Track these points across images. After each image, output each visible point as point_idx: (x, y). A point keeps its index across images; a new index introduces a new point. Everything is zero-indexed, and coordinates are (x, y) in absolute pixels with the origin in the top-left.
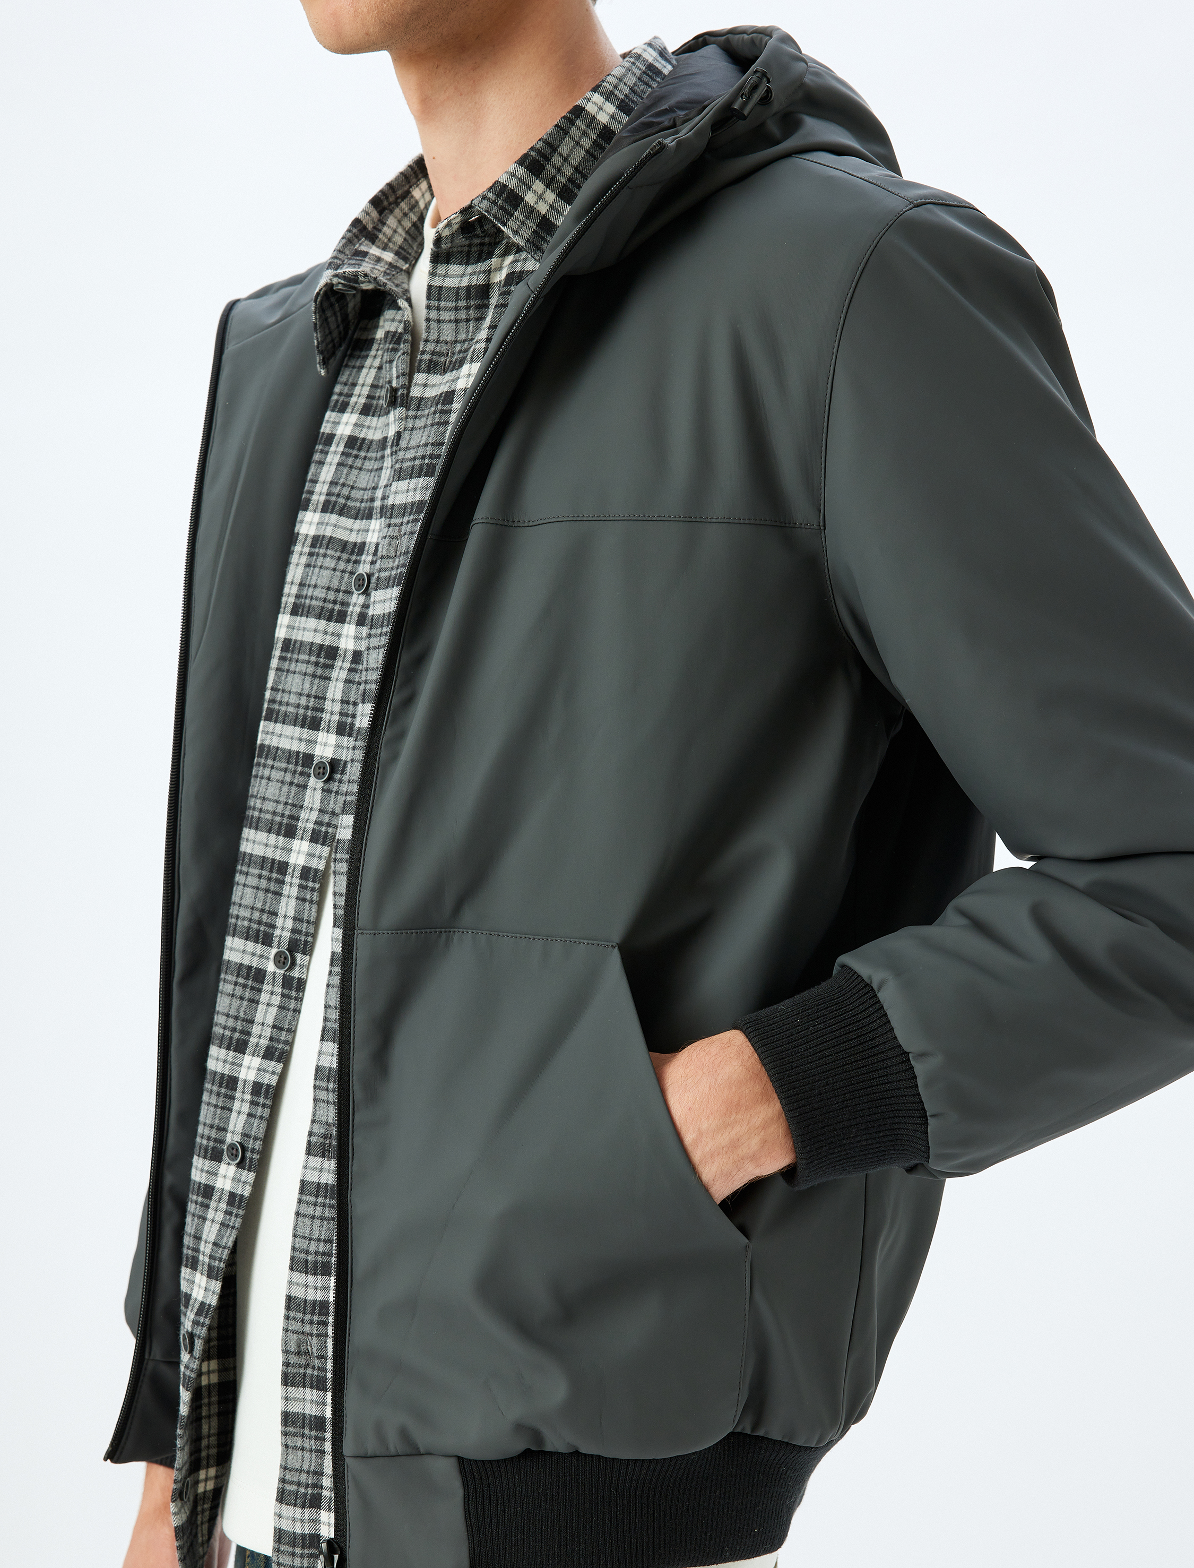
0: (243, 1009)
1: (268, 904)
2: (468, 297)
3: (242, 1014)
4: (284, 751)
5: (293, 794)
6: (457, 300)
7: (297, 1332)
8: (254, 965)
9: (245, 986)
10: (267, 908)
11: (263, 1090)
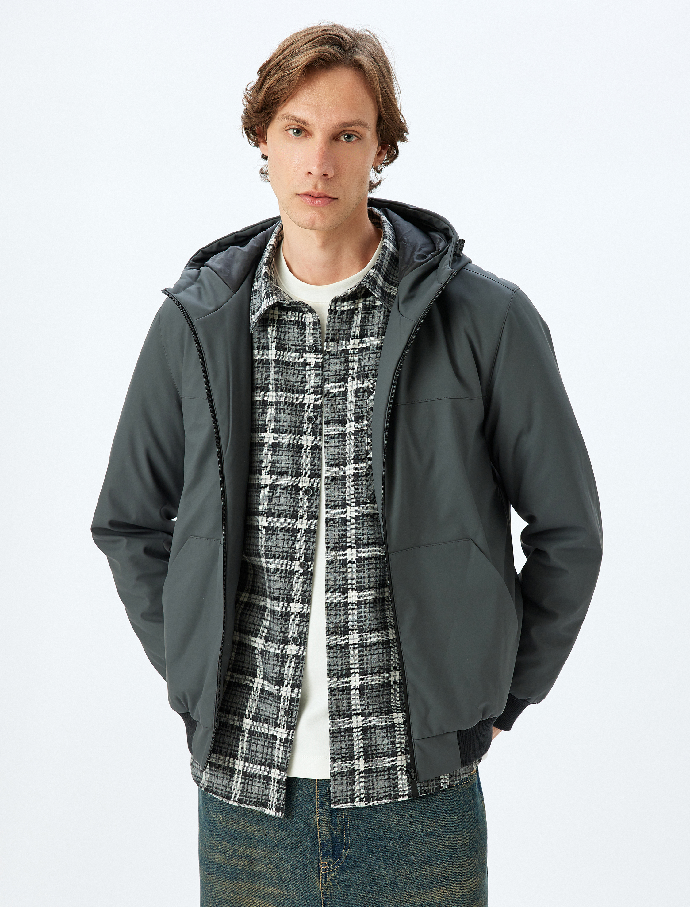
0: (286, 586)
1: (290, 545)
2: (347, 314)
3: (286, 588)
4: (284, 486)
5: (292, 502)
6: (343, 315)
7: (336, 700)
8: (288, 568)
9: (285, 577)
10: (290, 546)
11: (305, 615)
